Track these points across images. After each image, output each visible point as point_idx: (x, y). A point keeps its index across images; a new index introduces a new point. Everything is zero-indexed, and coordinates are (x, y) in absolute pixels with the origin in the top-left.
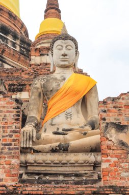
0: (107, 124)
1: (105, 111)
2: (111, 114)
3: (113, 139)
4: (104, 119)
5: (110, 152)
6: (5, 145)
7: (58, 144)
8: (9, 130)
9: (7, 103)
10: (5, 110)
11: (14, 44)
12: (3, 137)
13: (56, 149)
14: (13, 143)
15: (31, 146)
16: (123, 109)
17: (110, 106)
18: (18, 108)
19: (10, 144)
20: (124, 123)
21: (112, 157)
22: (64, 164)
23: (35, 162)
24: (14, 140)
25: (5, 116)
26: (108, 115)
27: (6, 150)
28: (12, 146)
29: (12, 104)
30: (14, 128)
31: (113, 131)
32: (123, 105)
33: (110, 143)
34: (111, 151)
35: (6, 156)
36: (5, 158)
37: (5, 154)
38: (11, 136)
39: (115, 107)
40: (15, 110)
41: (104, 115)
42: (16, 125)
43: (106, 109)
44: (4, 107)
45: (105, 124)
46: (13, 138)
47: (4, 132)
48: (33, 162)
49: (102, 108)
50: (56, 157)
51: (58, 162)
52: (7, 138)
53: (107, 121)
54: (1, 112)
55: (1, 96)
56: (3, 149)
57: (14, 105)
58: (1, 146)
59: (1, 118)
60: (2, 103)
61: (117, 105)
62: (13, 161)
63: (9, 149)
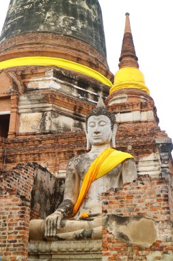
0: (108, 216)
1: (107, 203)
2: (113, 205)
3: (113, 232)
4: (106, 212)
5: (110, 245)
6: (10, 242)
7: (81, 231)
8: (14, 227)
9: (13, 201)
10: (11, 207)
12: (9, 234)
13: (80, 237)
14: (18, 240)
15: (55, 234)
16: (126, 199)
17: (112, 197)
18: (23, 205)
19: (15, 241)
20: (126, 214)
21: (112, 250)
22: (87, 252)
23: (59, 250)
24: (19, 237)
25: (11, 213)
26: (109, 207)
27: (12, 247)
28: (17, 243)
29: (17, 200)
30: (18, 225)
31: (114, 223)
32: (125, 196)
33: (110, 236)
35: (12, 252)
36: (10, 254)
38: (16, 233)
39: (117, 198)
40: (20, 207)
41: (106, 207)
42: (21, 221)
43: (108, 201)
44: (10, 204)
45: (106, 217)
46: (18, 234)
47: (10, 229)
48: (56, 250)
49: (104, 200)
50: (79, 245)
51: (81, 250)
52: (12, 235)
53: (109, 213)
54: (7, 209)
55: (8, 194)
56: (8, 246)
57: (20, 202)
58: (7, 243)
59: (7, 216)
60: (9, 200)
61: (120, 195)
62: (18, 257)
63: (14, 246)
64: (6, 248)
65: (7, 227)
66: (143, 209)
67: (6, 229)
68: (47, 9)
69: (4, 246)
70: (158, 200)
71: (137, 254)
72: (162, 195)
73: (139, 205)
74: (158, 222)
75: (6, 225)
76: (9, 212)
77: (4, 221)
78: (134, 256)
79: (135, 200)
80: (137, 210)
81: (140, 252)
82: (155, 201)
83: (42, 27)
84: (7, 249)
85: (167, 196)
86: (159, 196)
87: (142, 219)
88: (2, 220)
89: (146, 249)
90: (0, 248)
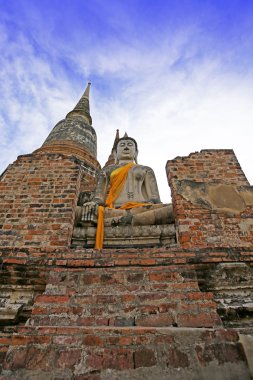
0: (180, 181)
1: (176, 170)
2: (183, 172)
4: (176, 177)
6: (56, 206)
7: (120, 217)
8: (63, 190)
9: (65, 164)
10: (62, 170)
12: (55, 197)
14: (66, 204)
15: (92, 220)
16: (196, 166)
17: (181, 164)
18: (77, 168)
19: (63, 205)
20: (199, 180)
21: (191, 217)
22: (127, 238)
24: (68, 201)
25: (61, 176)
26: (179, 173)
27: (56, 213)
28: (65, 208)
29: (70, 164)
30: (69, 188)
31: (188, 188)
32: (194, 163)
34: (189, 211)
35: (55, 219)
36: (53, 221)
39: (186, 165)
40: (73, 170)
41: (175, 173)
42: (72, 184)
43: (177, 167)
44: (61, 168)
45: (177, 182)
46: (67, 198)
47: (57, 192)
49: (172, 167)
52: (59, 198)
53: (180, 178)
54: (56, 172)
56: (52, 211)
57: (74, 165)
58: (51, 208)
59: (55, 178)
61: (188, 163)
62: (63, 225)
63: (60, 211)
64: (48, 213)
65: (54, 190)
66: (218, 176)
67: (51, 192)
69: (47, 210)
70: (231, 168)
71: (226, 222)
72: (233, 163)
73: (212, 172)
75: (52, 187)
76: (58, 175)
78: (223, 224)
79: (206, 168)
80: (211, 176)
81: (228, 220)
82: (228, 168)
84: (50, 215)
85: (238, 164)
86: (231, 164)
87: (220, 185)
88: (48, 183)
89: (235, 216)
90: (40, 213)
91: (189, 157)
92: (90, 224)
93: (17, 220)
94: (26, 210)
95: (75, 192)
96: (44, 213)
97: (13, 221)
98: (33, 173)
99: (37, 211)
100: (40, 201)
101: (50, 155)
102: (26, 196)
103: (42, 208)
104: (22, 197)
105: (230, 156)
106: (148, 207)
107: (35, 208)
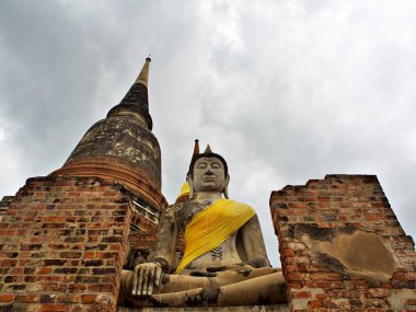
0: (292, 227)
1: (284, 206)
2: (296, 211)
4: (285, 219)
5: (306, 277)
6: (88, 264)
7: (198, 290)
8: (101, 237)
9: (104, 194)
10: (100, 204)
11: (152, 217)
12: (87, 248)
13: (196, 299)
14: (105, 261)
15: (150, 293)
16: (317, 202)
17: (293, 198)
18: (124, 201)
19: (100, 263)
20: (323, 224)
24: (108, 255)
25: (98, 213)
26: (290, 213)
27: (89, 274)
28: (103, 267)
29: (114, 195)
30: (110, 234)
31: (306, 237)
32: (315, 197)
33: (303, 260)
34: (308, 275)
35: (87, 285)
36: (83, 289)
37: (86, 281)
38: (102, 247)
39: (300, 200)
40: (118, 205)
41: (284, 212)
42: (117, 228)
43: (286, 203)
44: (98, 200)
45: (287, 227)
46: (106, 251)
47: (90, 240)
49: (279, 202)
52: (95, 251)
53: (291, 222)
54: (90, 207)
55: (97, 184)
56: (82, 271)
57: (118, 196)
59: (90, 217)
60: (97, 194)
61: (305, 196)
62: (100, 296)
63: (95, 272)
64: (75, 275)
65: (86, 237)
66: (353, 218)
67: (82, 240)
68: (118, 141)
69: (73, 271)
70: (374, 206)
71: (367, 295)
72: (377, 197)
73: (343, 211)
74: (388, 237)
75: (83, 232)
77: (82, 226)
78: (362, 298)
79: (334, 204)
80: (343, 218)
81: (371, 291)
82: (369, 205)
83: (110, 153)
84: (78, 279)
85: (385, 200)
86: (373, 199)
87: (357, 233)
88: (76, 225)
89: (382, 285)
90: (62, 276)
91: (306, 186)
92: (146, 303)
93: (22, 287)
94: (38, 270)
95: (120, 241)
96: (68, 276)
97: (16, 287)
98: (52, 207)
99: (57, 271)
100: (63, 255)
101: (80, 179)
102: (39, 247)
103: (65, 266)
104: (32, 247)
105: (372, 187)
106: (247, 274)
107: (54, 267)
